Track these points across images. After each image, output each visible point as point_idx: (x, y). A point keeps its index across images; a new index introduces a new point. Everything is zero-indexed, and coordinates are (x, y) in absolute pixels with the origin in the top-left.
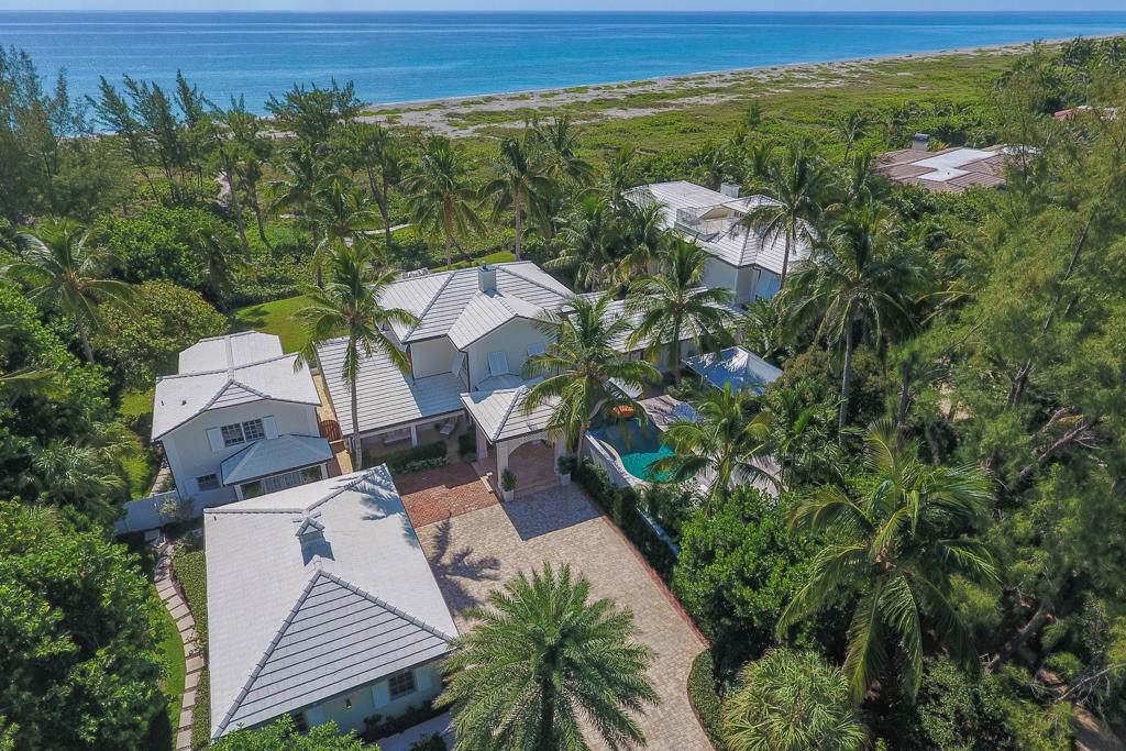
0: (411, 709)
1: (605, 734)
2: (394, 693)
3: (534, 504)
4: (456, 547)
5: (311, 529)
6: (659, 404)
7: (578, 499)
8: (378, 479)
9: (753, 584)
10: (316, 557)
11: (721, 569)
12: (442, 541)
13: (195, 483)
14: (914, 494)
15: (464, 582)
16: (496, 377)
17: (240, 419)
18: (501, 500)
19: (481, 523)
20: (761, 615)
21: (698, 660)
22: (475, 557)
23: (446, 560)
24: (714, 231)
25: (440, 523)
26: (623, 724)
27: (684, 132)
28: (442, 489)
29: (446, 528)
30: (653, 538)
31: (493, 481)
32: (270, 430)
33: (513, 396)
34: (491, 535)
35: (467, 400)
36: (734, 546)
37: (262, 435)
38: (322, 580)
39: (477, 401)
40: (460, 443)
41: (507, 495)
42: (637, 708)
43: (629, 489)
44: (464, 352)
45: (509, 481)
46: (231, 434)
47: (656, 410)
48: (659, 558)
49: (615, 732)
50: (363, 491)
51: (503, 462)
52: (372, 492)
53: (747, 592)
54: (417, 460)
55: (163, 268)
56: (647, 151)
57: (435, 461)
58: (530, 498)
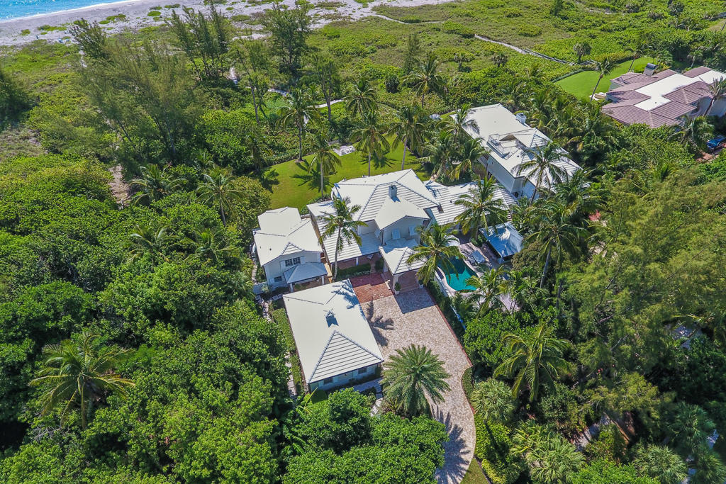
0: (364, 377)
1: (432, 398)
2: (359, 373)
3: (408, 297)
4: (376, 315)
5: (331, 315)
6: (466, 248)
7: (426, 296)
8: (347, 287)
9: (489, 352)
10: (333, 325)
11: (479, 344)
12: (371, 311)
13: (273, 279)
14: (541, 345)
15: (380, 329)
16: (395, 240)
17: (292, 258)
18: (394, 294)
19: (386, 304)
20: (490, 363)
21: (467, 371)
22: (384, 319)
23: (373, 320)
24: (507, 152)
25: (369, 303)
26: (437, 395)
27: (509, 16)
28: (369, 286)
29: (372, 305)
30: (456, 320)
31: (391, 284)
32: (302, 262)
33: (402, 253)
34: (390, 310)
35: (382, 249)
36: (485, 336)
37: (299, 262)
38: (336, 334)
39: (387, 252)
40: (376, 264)
41: (396, 293)
42: (443, 391)
43: (448, 297)
44: (382, 232)
45: (398, 287)
46: (288, 263)
47: (465, 251)
48: (458, 330)
49: (436, 398)
50: (343, 294)
51: (396, 280)
52: (346, 294)
53: (487, 355)
54: (358, 272)
55: (237, 161)
56: (482, 36)
57: (366, 272)
58: (406, 294)
